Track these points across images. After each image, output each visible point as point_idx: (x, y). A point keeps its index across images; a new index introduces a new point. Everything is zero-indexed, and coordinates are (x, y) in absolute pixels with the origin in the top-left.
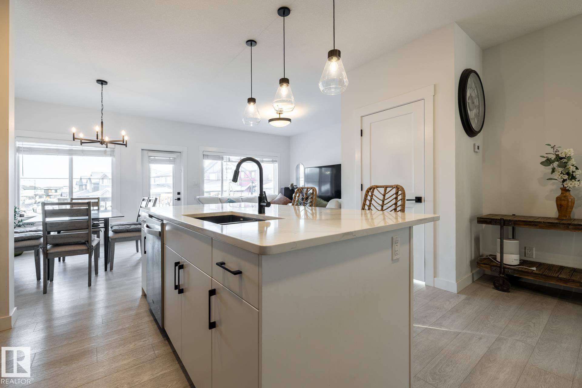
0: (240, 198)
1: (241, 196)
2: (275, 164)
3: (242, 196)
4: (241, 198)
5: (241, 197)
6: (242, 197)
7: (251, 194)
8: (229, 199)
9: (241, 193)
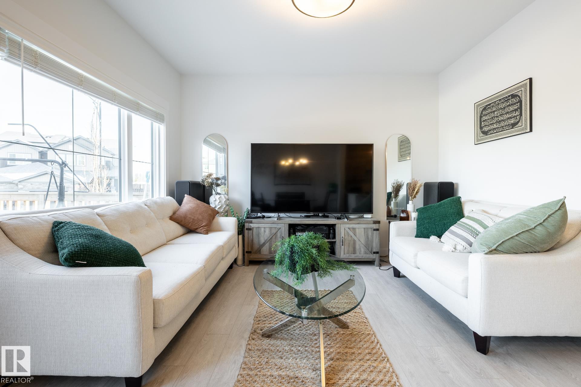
4: (98, 215)
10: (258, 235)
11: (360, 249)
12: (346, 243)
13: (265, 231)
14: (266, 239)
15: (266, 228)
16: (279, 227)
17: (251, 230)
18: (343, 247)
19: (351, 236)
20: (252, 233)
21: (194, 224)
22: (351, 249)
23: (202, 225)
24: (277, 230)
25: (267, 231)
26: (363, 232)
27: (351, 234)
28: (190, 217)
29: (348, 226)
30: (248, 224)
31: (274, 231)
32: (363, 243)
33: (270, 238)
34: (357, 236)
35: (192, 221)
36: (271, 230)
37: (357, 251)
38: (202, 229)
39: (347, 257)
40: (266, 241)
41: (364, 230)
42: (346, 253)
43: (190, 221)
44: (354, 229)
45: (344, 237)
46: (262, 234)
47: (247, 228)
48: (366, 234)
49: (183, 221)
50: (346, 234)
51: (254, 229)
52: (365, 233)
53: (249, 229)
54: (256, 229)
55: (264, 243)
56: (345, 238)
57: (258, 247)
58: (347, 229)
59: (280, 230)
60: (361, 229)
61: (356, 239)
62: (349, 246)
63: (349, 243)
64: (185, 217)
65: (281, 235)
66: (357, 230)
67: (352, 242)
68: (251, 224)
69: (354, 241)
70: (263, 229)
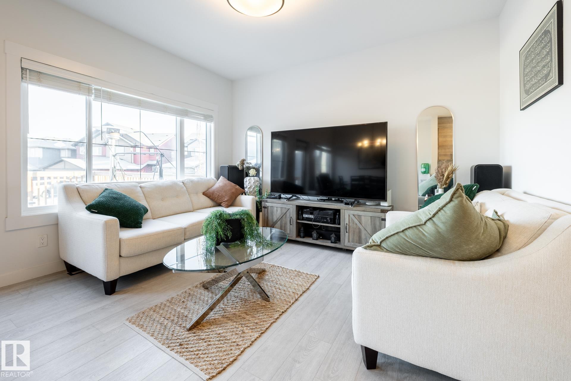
0: (136, 186)
1: (139, 181)
2: (208, 124)
3: (143, 182)
4: (141, 187)
5: (139, 183)
6: (142, 185)
7: (158, 176)
8: (106, 189)
9: (139, 173)
10: (272, 213)
11: (367, 239)
12: (350, 230)
13: (277, 211)
14: (278, 217)
15: (278, 208)
16: (288, 208)
17: (266, 208)
18: (347, 234)
19: (356, 224)
20: (267, 211)
21: (219, 199)
22: (356, 238)
23: (224, 201)
24: (286, 210)
25: (279, 210)
26: (370, 221)
27: (356, 221)
28: (216, 194)
29: (352, 212)
30: (264, 203)
31: (284, 211)
32: (369, 233)
33: (281, 217)
34: (363, 225)
35: (217, 197)
36: (282, 210)
37: (362, 241)
38: (224, 203)
39: (351, 246)
40: (277, 219)
41: (371, 219)
42: (350, 241)
43: (216, 196)
44: (360, 216)
45: (348, 224)
46: (275, 213)
47: (264, 206)
48: (373, 223)
49: (211, 196)
50: (350, 221)
51: (269, 207)
52: (371, 222)
53: (265, 207)
54: (270, 208)
55: (276, 221)
56: (350, 225)
57: (272, 224)
58: (352, 216)
59: (289, 210)
60: (367, 217)
61: (361, 227)
62: (354, 234)
63: (354, 231)
64: (213, 193)
65: (290, 215)
66: (363, 218)
67: (357, 230)
68: (267, 203)
69: (359, 229)
70: (275, 209)
